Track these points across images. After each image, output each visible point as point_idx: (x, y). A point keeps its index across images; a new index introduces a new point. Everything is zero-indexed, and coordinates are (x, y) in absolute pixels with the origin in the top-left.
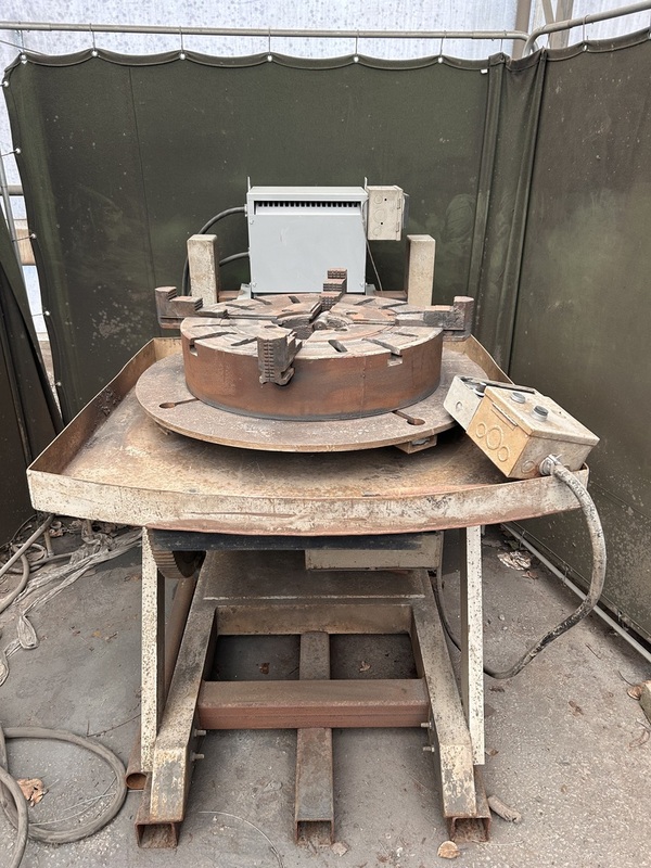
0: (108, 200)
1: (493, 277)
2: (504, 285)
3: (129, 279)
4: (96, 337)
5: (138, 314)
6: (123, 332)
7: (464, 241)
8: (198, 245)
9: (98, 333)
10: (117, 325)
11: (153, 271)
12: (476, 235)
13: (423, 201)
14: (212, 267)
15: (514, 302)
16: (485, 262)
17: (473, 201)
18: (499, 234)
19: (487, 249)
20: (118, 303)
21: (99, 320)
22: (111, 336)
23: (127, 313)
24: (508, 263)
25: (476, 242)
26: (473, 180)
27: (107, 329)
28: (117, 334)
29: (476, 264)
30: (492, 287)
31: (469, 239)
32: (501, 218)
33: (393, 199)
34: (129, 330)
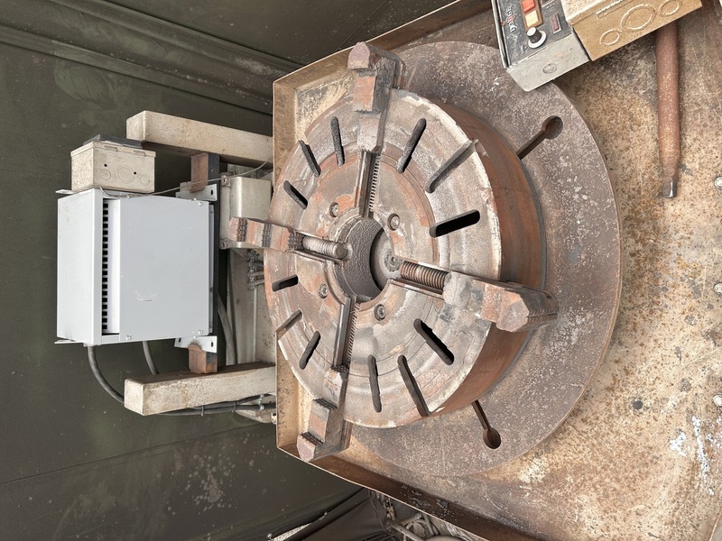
0: (66, 515)
1: (159, 53)
2: (172, 41)
3: (159, 476)
4: (222, 503)
5: (197, 461)
6: (217, 475)
7: (113, 83)
8: (149, 401)
9: (218, 502)
10: (210, 483)
11: (150, 449)
12: (107, 67)
13: (64, 126)
14: (173, 384)
15: (194, 33)
16: (139, 60)
17: (63, 63)
18: (110, 38)
19: (124, 55)
20: (187, 484)
21: (205, 503)
22: (221, 487)
23: (196, 473)
24: (148, 32)
25: (116, 68)
26: (36, 60)
27: (214, 493)
28: (218, 481)
29: (140, 73)
30: (171, 56)
31: (110, 75)
32: (89, 31)
33: (104, 155)
34: (214, 469)
